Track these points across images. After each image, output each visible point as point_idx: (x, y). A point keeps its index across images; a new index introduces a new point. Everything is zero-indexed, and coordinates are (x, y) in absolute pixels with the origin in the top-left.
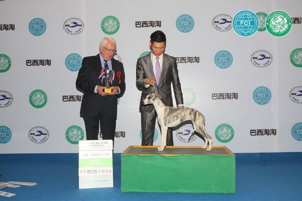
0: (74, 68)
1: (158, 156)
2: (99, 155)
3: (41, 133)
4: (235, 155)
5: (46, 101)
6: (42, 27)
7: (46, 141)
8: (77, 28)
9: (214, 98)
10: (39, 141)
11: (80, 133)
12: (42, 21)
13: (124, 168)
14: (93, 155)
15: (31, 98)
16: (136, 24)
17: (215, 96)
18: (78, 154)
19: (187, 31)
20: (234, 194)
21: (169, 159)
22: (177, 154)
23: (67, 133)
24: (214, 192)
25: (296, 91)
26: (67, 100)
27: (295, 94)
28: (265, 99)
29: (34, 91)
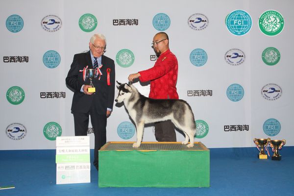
0: (52, 65)
1: (135, 152)
2: (76, 151)
3: (18, 130)
4: (209, 150)
5: (23, 97)
6: (19, 23)
7: (23, 137)
8: (55, 25)
9: (189, 95)
10: (16, 137)
11: (58, 130)
12: (20, 17)
15: (9, 95)
16: (114, 22)
17: (190, 93)
20: (208, 188)
21: (145, 154)
22: (153, 149)
23: (45, 129)
24: (190, 186)
25: (267, 88)
26: (44, 96)
27: (267, 91)
28: (238, 96)
29: (11, 88)
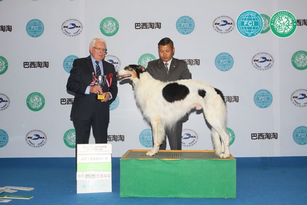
1: (157, 160)
2: (97, 159)
3: (38, 137)
4: (235, 160)
5: (44, 104)
6: (40, 28)
7: (43, 145)
8: (76, 29)
10: (36, 145)
13: (123, 172)
14: (91, 159)
15: (29, 101)
16: (136, 26)
19: (188, 33)
20: (235, 199)
21: (168, 163)
22: (177, 158)
23: (65, 137)
24: (215, 196)
25: (297, 94)
26: (65, 103)
27: (296, 97)
28: (266, 102)
29: (31, 94)
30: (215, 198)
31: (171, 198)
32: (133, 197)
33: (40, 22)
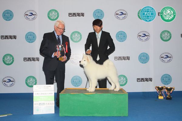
0: (31, 41)
1: (82, 94)
3: (10, 81)
4: (128, 94)
5: (13, 61)
7: (13, 85)
9: (115, 59)
10: (9, 85)
11: (34, 81)
15: (4, 59)
16: (69, 15)
17: (116, 58)
18: (33, 93)
20: (127, 117)
21: (88, 96)
22: (93, 93)
24: (115, 115)
25: (163, 56)
26: (26, 60)
27: (163, 57)
28: (146, 60)
29: (5, 55)
30: (116, 116)
31: (90, 116)
32: (68, 116)
33: (11, 11)
